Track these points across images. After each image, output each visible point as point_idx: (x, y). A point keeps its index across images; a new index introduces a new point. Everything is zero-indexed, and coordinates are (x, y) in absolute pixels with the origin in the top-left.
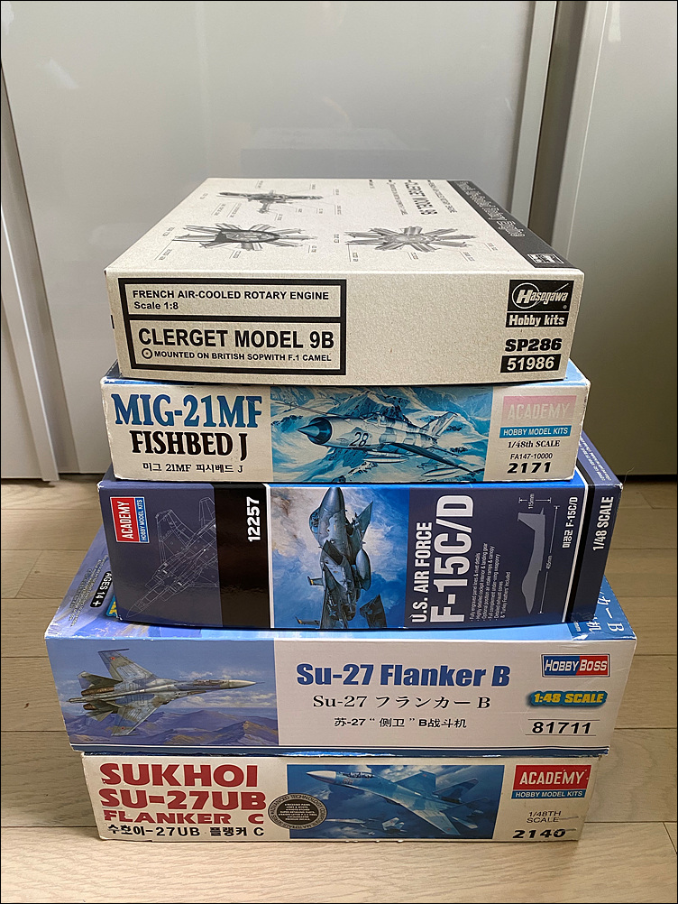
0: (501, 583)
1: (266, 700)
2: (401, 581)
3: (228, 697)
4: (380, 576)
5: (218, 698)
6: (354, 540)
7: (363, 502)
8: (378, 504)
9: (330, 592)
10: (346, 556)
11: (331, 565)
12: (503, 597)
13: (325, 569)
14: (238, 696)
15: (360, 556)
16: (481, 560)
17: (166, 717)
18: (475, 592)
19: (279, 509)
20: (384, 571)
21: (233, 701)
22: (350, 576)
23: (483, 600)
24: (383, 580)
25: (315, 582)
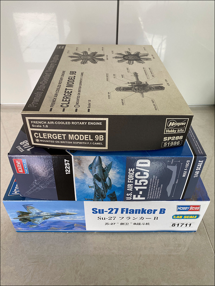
0: (159, 188)
1: (81, 218)
2: (122, 187)
3: (68, 217)
4: (115, 186)
5: (65, 218)
6: (105, 174)
7: (109, 161)
8: (114, 162)
9: (97, 190)
10: (102, 179)
11: (97, 182)
12: (159, 192)
13: (95, 183)
14: (72, 217)
15: (107, 179)
16: (152, 180)
17: (48, 222)
18: (149, 191)
19: (77, 163)
20: (116, 184)
21: (70, 218)
22: (104, 185)
23: (152, 193)
24: (116, 187)
25: (91, 187)
